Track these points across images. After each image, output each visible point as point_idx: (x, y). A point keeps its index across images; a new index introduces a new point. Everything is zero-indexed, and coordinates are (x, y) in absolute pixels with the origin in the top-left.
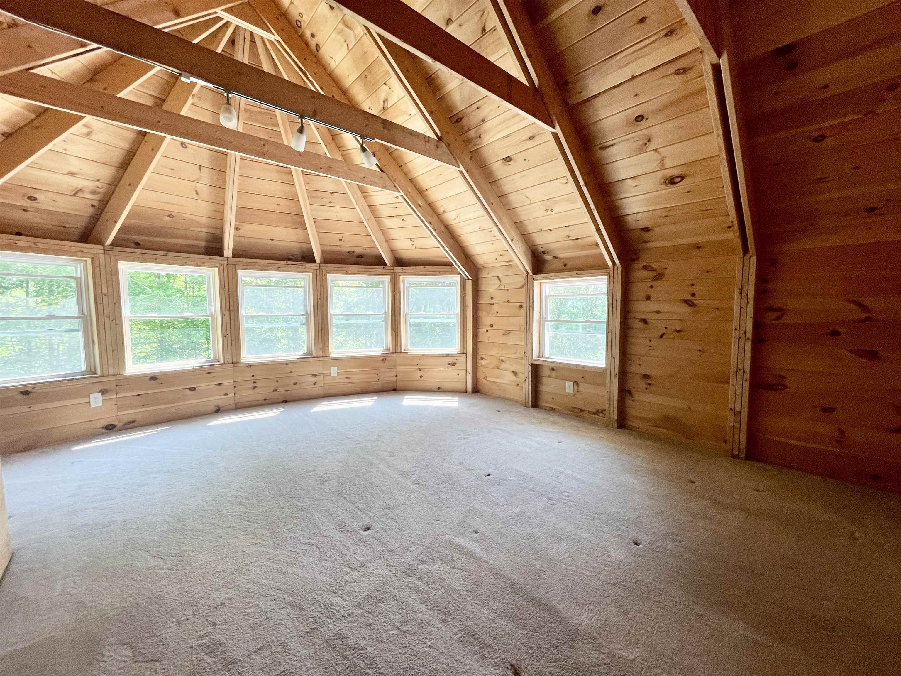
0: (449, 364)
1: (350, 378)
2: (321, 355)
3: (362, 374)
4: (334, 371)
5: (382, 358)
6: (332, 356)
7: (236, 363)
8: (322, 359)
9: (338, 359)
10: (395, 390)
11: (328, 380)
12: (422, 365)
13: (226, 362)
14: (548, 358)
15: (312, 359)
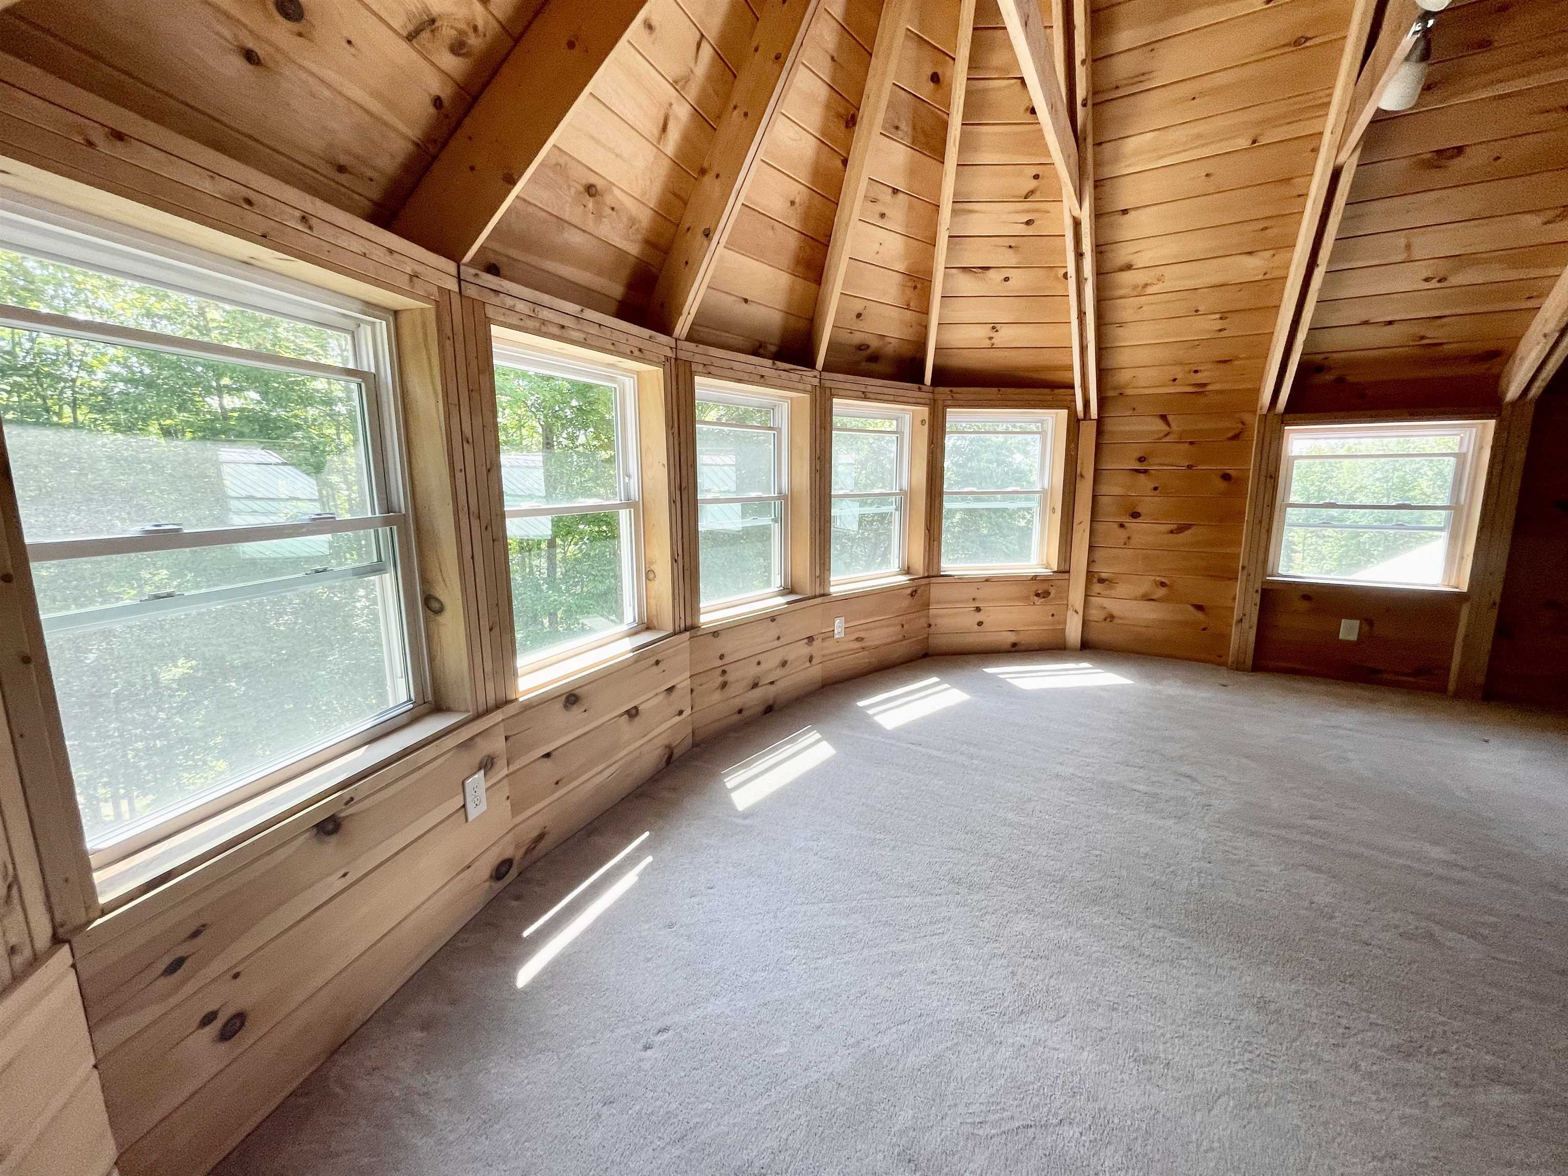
0: (1037, 595)
1: (862, 639)
2: (817, 593)
3: (881, 627)
4: (839, 626)
5: (909, 591)
6: (835, 590)
7: (692, 628)
8: (819, 600)
9: (846, 599)
10: (926, 655)
11: (830, 647)
12: (984, 600)
13: (677, 629)
14: (1285, 576)
15: (803, 604)
